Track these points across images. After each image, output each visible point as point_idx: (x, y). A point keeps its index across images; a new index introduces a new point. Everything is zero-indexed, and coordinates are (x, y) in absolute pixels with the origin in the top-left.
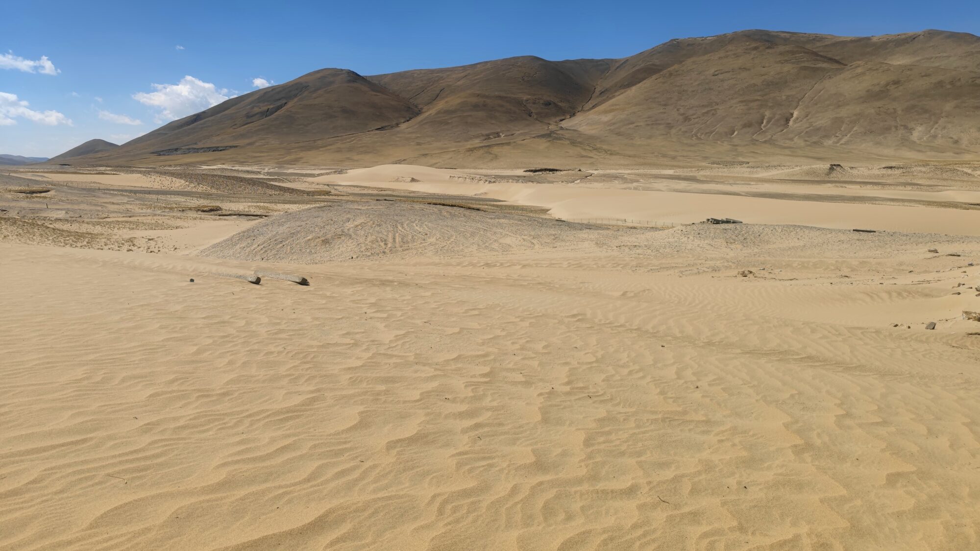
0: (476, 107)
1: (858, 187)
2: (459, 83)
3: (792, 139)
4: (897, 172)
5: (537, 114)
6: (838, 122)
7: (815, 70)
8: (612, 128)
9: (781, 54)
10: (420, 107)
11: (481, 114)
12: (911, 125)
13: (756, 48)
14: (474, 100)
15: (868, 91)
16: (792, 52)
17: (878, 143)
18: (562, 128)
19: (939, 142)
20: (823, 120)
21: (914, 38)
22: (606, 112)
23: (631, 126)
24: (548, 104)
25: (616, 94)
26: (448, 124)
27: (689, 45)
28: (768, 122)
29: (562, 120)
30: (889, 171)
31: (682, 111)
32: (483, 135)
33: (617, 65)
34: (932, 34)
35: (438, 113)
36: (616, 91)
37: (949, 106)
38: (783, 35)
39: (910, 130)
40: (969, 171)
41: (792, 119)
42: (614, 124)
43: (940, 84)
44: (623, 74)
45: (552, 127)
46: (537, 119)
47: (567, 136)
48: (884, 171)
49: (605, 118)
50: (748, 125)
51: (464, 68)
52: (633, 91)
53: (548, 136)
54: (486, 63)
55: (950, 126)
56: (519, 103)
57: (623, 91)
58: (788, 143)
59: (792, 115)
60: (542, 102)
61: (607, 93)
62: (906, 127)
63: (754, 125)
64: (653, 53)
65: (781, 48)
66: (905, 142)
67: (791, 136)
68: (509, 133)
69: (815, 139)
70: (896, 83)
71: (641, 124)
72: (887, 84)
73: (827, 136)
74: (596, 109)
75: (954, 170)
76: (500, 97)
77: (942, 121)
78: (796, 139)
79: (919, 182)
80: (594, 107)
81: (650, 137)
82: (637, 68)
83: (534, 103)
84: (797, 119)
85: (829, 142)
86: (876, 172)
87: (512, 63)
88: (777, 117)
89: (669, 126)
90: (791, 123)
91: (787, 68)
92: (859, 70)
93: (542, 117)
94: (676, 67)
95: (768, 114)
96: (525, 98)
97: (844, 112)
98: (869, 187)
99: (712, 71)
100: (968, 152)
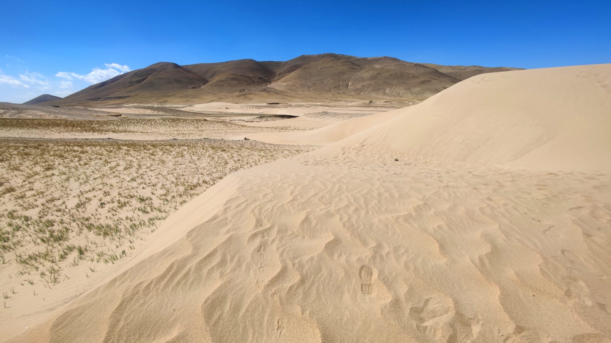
0: (233, 79)
1: (380, 108)
2: (222, 69)
3: (351, 92)
4: (388, 103)
5: (257, 82)
6: (363, 86)
7: (354, 68)
8: (288, 87)
9: (342, 62)
10: (207, 79)
11: (235, 82)
12: (385, 88)
13: (333, 60)
14: (232, 76)
15: (371, 76)
16: (345, 62)
17: (377, 94)
18: (268, 88)
19: (394, 94)
20: (359, 86)
21: (380, 59)
22: (284, 82)
23: (295, 87)
24: (260, 78)
25: (286, 75)
26: (223, 86)
27: (308, 57)
28: (342, 86)
29: (267, 85)
30: (386, 103)
31: (312, 81)
32: (239, 90)
33: (283, 64)
34: (386, 58)
35: (217, 81)
36: (285, 74)
37: (395, 82)
38: (340, 56)
39: (385, 90)
40: (407, 103)
41: (349, 86)
42: (288, 86)
43: (392, 75)
44: (286, 67)
45: (264, 87)
46: (257, 84)
47: (272, 91)
48: (385, 103)
49: (285, 84)
50: (335, 87)
51: (223, 63)
52: (293, 74)
53: (264, 90)
54: (232, 61)
55: (396, 88)
56: (249, 78)
57: (288, 74)
58: (350, 94)
59: (349, 84)
60: (258, 77)
61: (282, 75)
62: (384, 89)
63: (337, 87)
64: (296, 59)
65: (342, 60)
66: (385, 94)
67: (350, 91)
68: (248, 90)
69: (358, 92)
70: (379, 74)
71: (299, 86)
72: (377, 74)
73: (361, 92)
74: (280, 80)
75: (403, 103)
76: (242, 76)
77: (394, 87)
78: (352, 92)
79: (396, 106)
80: (278, 80)
81: (303, 91)
82: (291, 65)
83: (255, 78)
84: (351, 85)
85: (362, 93)
86: (383, 103)
87: (244, 61)
88: (344, 85)
89: (309, 87)
90: (349, 87)
91: (345, 67)
92: (367, 69)
93: (259, 83)
94: (307, 65)
95: (341, 83)
96: (251, 76)
97: (365, 83)
98: (384, 108)
99: (320, 68)
100: (403, 97)
